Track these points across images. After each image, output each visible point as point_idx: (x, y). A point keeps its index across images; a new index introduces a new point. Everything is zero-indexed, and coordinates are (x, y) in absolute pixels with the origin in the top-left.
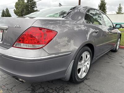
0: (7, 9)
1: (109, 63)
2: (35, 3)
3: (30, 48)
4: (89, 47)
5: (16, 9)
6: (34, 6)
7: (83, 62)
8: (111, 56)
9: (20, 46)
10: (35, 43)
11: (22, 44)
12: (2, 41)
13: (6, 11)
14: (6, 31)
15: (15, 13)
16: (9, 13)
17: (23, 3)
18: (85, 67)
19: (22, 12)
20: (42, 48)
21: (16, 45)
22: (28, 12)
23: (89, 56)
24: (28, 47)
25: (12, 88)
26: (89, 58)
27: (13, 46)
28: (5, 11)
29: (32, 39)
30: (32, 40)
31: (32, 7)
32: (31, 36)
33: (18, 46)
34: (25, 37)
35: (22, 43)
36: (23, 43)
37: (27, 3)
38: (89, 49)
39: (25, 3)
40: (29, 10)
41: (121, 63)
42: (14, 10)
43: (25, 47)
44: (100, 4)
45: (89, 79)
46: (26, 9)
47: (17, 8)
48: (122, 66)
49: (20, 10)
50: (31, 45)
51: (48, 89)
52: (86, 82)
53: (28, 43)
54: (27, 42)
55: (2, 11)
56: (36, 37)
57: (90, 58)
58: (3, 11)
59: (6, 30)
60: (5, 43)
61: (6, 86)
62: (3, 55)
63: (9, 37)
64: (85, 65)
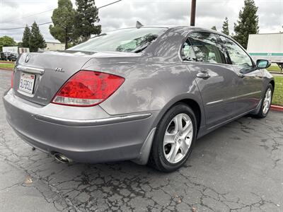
0: (35, 24)
1: (239, 139)
2: (95, 11)
3: (79, 104)
4: (189, 105)
5: (55, 25)
6: (94, 17)
7: (175, 132)
8: (247, 126)
9: (62, 102)
10: (87, 97)
11: (66, 99)
12: (33, 93)
13: (33, 28)
14: (41, 77)
15: (53, 34)
16: (38, 33)
17: (70, 11)
18: (182, 142)
19: (67, 30)
20: (98, 104)
21: (56, 100)
22: (80, 30)
23: (189, 123)
24: (76, 104)
25: (48, 177)
26: (189, 126)
27: (51, 102)
28: (31, 28)
29: (82, 90)
30: (82, 92)
31: (88, 19)
32: (81, 86)
33: (59, 102)
34: (71, 86)
35: (66, 96)
36: (68, 96)
37: (78, 10)
38: (189, 109)
39: (74, 10)
40: (81, 26)
41: (263, 141)
42: (51, 26)
43: (72, 103)
44: (243, 11)
45: (190, 166)
46: (75, 23)
47: (55, 22)
48: (264, 146)
49: (64, 25)
50: (81, 100)
51: (111, 180)
52: (182, 171)
53: (76, 97)
54: (75, 95)
55: (24, 29)
56: (90, 87)
57: (192, 127)
58: (27, 29)
59: (41, 75)
60: (39, 97)
61: (38, 173)
62: (35, 116)
63: (44, 87)
64: (181, 139)
